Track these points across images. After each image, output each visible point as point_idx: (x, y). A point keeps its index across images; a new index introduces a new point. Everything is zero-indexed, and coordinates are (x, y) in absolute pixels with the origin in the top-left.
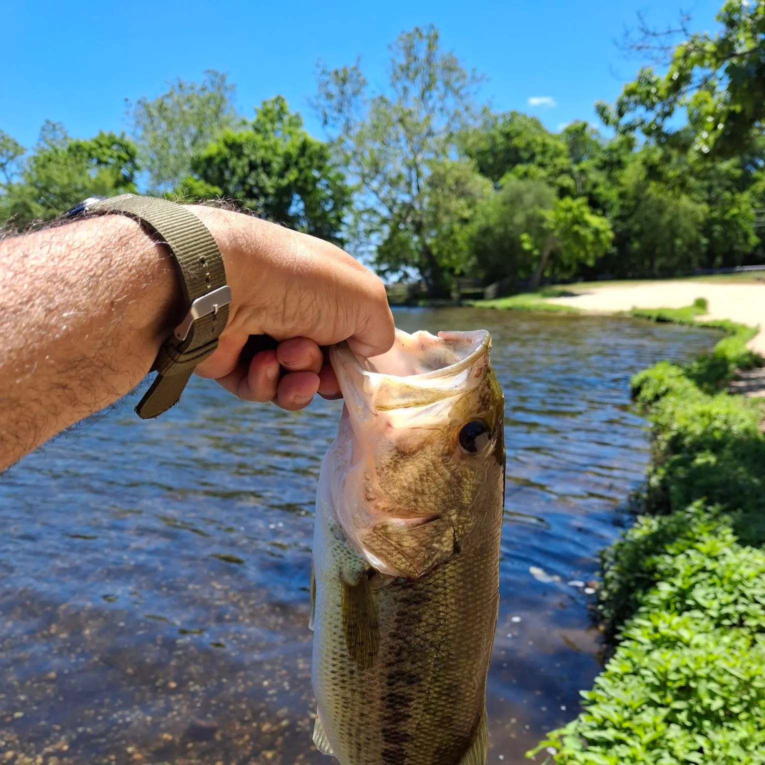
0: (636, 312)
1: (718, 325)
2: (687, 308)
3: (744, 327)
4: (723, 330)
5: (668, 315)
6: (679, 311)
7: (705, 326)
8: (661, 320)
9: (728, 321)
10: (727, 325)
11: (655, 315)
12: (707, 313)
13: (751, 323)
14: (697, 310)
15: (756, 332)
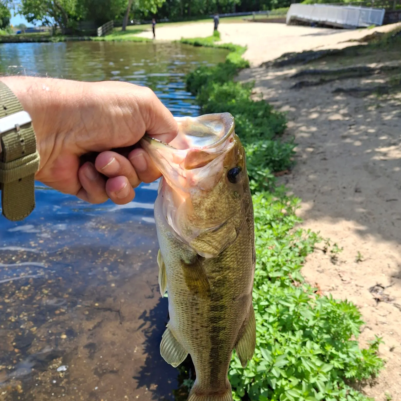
0: (184, 40)
1: (226, 46)
2: (209, 37)
3: (239, 47)
4: (229, 49)
5: (200, 42)
6: (206, 39)
7: (220, 47)
8: (197, 45)
9: (231, 44)
10: (230, 46)
11: (193, 42)
12: (221, 40)
13: (243, 45)
14: (215, 38)
15: (245, 49)
